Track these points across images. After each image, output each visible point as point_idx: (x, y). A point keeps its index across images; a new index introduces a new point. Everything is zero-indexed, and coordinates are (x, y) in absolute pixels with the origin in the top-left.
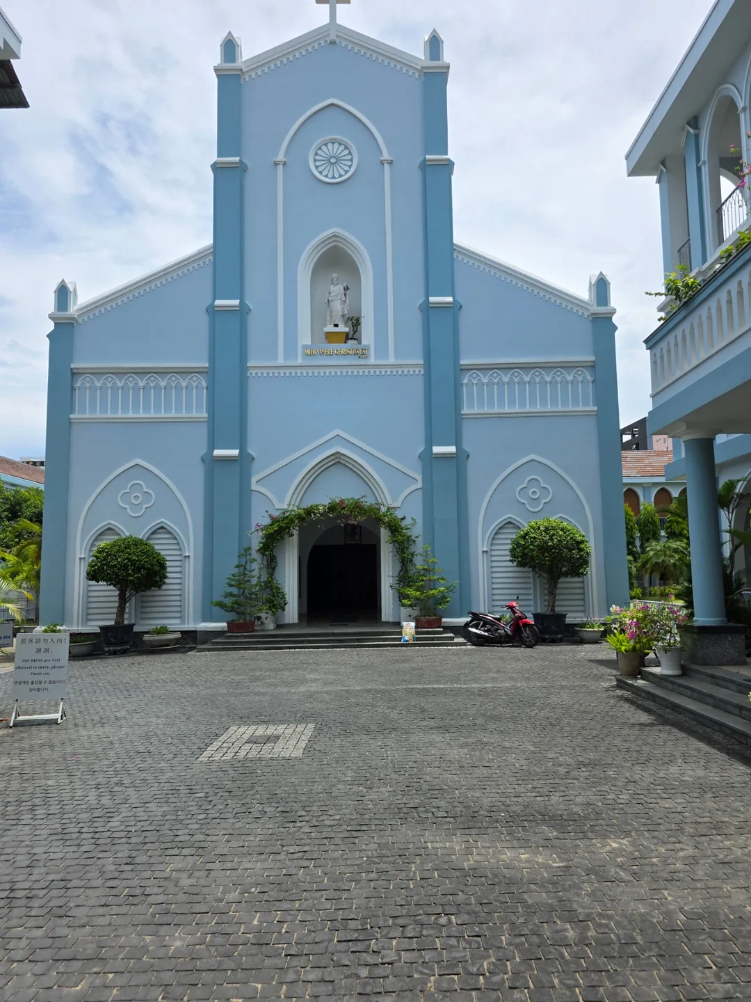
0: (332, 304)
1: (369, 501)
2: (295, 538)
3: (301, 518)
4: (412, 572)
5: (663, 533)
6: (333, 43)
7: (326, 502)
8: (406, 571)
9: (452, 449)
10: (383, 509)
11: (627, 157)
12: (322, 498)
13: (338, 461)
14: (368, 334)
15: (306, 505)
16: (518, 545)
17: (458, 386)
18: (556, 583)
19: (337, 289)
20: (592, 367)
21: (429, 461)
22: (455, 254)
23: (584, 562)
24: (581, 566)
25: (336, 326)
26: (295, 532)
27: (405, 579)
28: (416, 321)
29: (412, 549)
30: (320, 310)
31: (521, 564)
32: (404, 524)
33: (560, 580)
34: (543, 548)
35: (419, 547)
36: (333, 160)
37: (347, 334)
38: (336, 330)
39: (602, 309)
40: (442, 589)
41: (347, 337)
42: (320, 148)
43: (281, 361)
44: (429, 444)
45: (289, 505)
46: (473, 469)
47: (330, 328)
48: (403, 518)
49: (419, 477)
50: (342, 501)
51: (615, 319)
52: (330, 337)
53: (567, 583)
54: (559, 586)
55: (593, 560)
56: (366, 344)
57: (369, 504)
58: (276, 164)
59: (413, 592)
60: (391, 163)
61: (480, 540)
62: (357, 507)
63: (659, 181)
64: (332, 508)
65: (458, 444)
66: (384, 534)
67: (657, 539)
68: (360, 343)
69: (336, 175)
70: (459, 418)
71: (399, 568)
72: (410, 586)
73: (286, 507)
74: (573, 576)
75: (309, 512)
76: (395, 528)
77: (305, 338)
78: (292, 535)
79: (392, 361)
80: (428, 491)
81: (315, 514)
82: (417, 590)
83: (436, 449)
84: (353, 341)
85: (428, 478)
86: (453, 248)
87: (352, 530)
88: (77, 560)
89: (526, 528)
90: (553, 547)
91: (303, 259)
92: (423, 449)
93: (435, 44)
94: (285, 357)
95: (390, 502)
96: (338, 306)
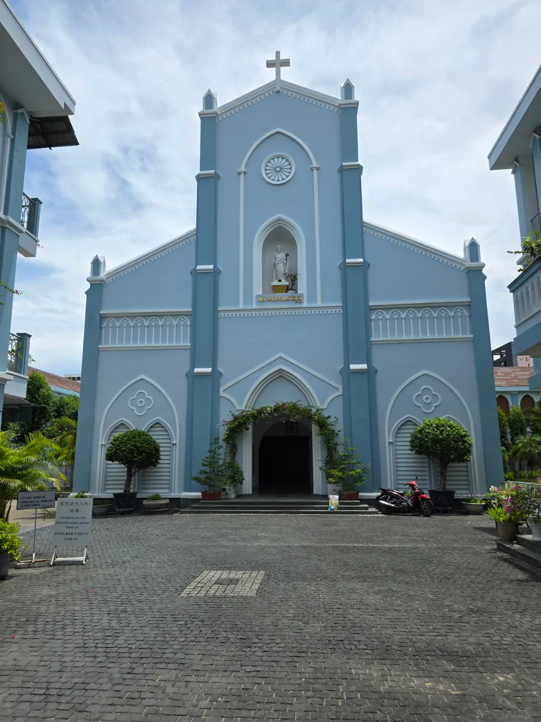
0: (277, 266)
1: (303, 404)
2: (250, 430)
3: (254, 417)
4: (336, 457)
5: (528, 430)
6: (278, 92)
7: (273, 405)
8: (332, 457)
9: (365, 366)
10: (314, 410)
11: (489, 157)
12: (269, 402)
13: (281, 375)
14: (302, 286)
15: (258, 407)
16: (416, 437)
17: (368, 321)
18: (446, 467)
19: (281, 256)
20: (468, 306)
21: (347, 375)
22: (364, 229)
23: (468, 451)
24: (465, 454)
25: (280, 281)
26: (250, 427)
27: (330, 462)
28: (337, 275)
29: (336, 440)
30: (269, 271)
31: (418, 453)
32: (329, 421)
33: (450, 464)
34: (436, 440)
35: (341, 439)
36: (278, 169)
37: (288, 286)
38: (280, 283)
39: (474, 264)
40: (358, 471)
41: (287, 289)
42: (269, 162)
43: (241, 306)
44: (347, 362)
45: (246, 407)
46: (381, 379)
47: (276, 283)
48: (329, 417)
49: (340, 387)
50: (284, 404)
51: (484, 271)
52: (276, 289)
53: (455, 467)
54: (448, 469)
55: (474, 449)
56: (301, 292)
57: (303, 406)
58: (239, 173)
59: (337, 473)
60: (318, 169)
61: (387, 436)
62: (295, 408)
63: (514, 173)
64: (276, 409)
65: (368, 363)
66: (315, 429)
67: (524, 433)
68: (296, 292)
69: (281, 179)
70: (369, 344)
71: (326, 453)
72: (334, 468)
73: (244, 408)
74: (459, 462)
75: (260, 412)
76: (323, 424)
77: (258, 290)
78: (248, 429)
79: (319, 304)
80: (347, 398)
81: (264, 414)
82: (340, 471)
83: (352, 367)
84: (292, 291)
85: (346, 387)
86: (362, 224)
87: (292, 425)
88: (100, 446)
89: (422, 425)
90: (443, 440)
91: (257, 236)
92: (342, 366)
93: (348, 89)
94: (244, 303)
95: (319, 405)
96: (281, 268)
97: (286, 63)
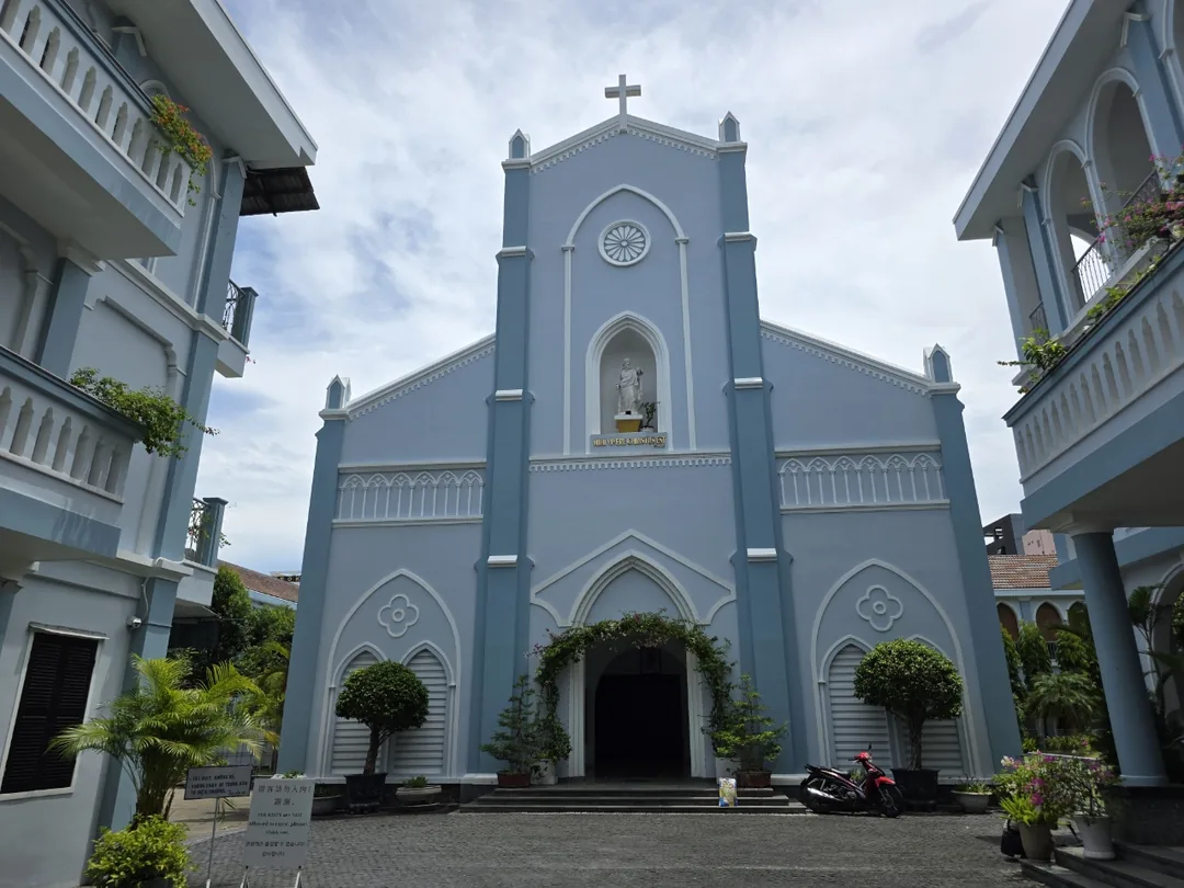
0: (624, 390)
1: (669, 617)
2: (581, 664)
3: (588, 639)
4: (729, 709)
5: (1054, 663)
6: (623, 132)
7: (619, 618)
8: (721, 709)
9: (772, 552)
10: (689, 627)
11: (955, 221)
12: (613, 614)
13: (632, 567)
14: (665, 422)
15: (595, 622)
16: (864, 674)
17: (774, 478)
18: (920, 727)
19: (630, 374)
20: (938, 452)
21: (743, 565)
22: (763, 332)
23: (954, 698)
24: (951, 704)
25: (628, 413)
26: (581, 657)
27: (719, 719)
28: (720, 405)
29: (728, 680)
30: (609, 401)
31: (869, 701)
32: (715, 646)
33: (926, 723)
34: (898, 679)
35: (736, 677)
36: (624, 244)
37: (641, 421)
38: (628, 417)
39: (942, 385)
40: (769, 733)
41: (641, 426)
42: (610, 233)
43: (566, 454)
44: (743, 545)
45: (574, 622)
46: (800, 574)
47: (622, 416)
48: (715, 639)
49: (732, 588)
50: (637, 617)
51: (960, 396)
52: (622, 426)
53: (934, 727)
54: (924, 731)
55: (966, 697)
56: (663, 431)
57: (670, 620)
58: (564, 250)
59: (731, 738)
60: (686, 242)
61: (814, 671)
62: (656, 623)
63: (996, 243)
64: (625, 626)
65: (778, 546)
66: (691, 659)
67: (1047, 669)
68: (656, 431)
69: (628, 258)
70: (778, 515)
71: (712, 704)
72: (727, 730)
73: (570, 625)
74: (941, 718)
75: (598, 630)
76: (704, 652)
77: (594, 428)
78: (577, 660)
79: (693, 449)
80: (745, 604)
81: (605, 633)
82: (736, 734)
83: (752, 552)
84: (648, 429)
85: (743, 588)
86: (760, 325)
87: (653, 655)
88: (327, 691)
89: (874, 653)
90: (911, 678)
91: (592, 344)
92: (734, 551)
93: (730, 126)
94: (573, 447)
95: (697, 618)
96: (630, 392)
97: (636, 91)
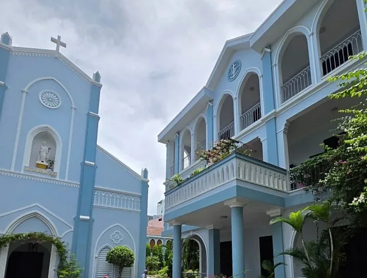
0: (41, 153)
1: (48, 234)
2: (8, 248)
3: (13, 239)
4: (65, 264)
5: (152, 254)
6: (56, 58)
7: (27, 233)
8: (62, 264)
9: (88, 218)
10: (55, 238)
11: (158, 136)
12: (25, 231)
13: (35, 216)
14: (57, 168)
15: (16, 233)
16: (110, 255)
17: (93, 194)
18: (122, 269)
19: (45, 148)
20: (141, 197)
21: (77, 220)
22: (97, 149)
23: (132, 262)
24: (131, 263)
25: (43, 162)
26: (8, 245)
27: (61, 267)
28: (79, 168)
29: (66, 255)
30: (35, 155)
31: (110, 262)
32: (63, 244)
33: (124, 268)
34: (119, 256)
35: (68, 255)
36: (50, 100)
37: (47, 166)
38: (42, 163)
39: (145, 179)
40: (78, 271)
41: (47, 167)
42: (45, 93)
43: (12, 170)
44: (79, 214)
45: (7, 232)
46: (95, 226)
47: (40, 162)
48: (64, 242)
49: (73, 227)
50: (35, 233)
51: (149, 183)
52: (38, 165)
53: (126, 269)
54: (123, 270)
55: (135, 261)
56: (56, 171)
57: (48, 235)
58: (23, 92)
59: (65, 272)
60: (75, 109)
61: (95, 253)
62: (42, 236)
63: (167, 146)
64: (29, 236)
65: (90, 216)
66: (54, 247)
67: (150, 255)
68: (53, 170)
69: (48, 104)
70: (92, 206)
71: (59, 262)
72: (64, 270)
73: (5, 233)
74: (128, 267)
75: (17, 236)
76: (59, 246)
77: (26, 162)
78: (6, 246)
79: (66, 180)
80: (76, 233)
81: (21, 237)
82: (67, 271)
83: (81, 217)
84: (50, 170)
85: (76, 227)
86: (96, 145)
89: (113, 249)
90: (122, 256)
91: (31, 131)
92: (75, 216)
93: (97, 76)
94: (15, 169)
95: (58, 235)
96: (44, 154)
97: (64, 45)
